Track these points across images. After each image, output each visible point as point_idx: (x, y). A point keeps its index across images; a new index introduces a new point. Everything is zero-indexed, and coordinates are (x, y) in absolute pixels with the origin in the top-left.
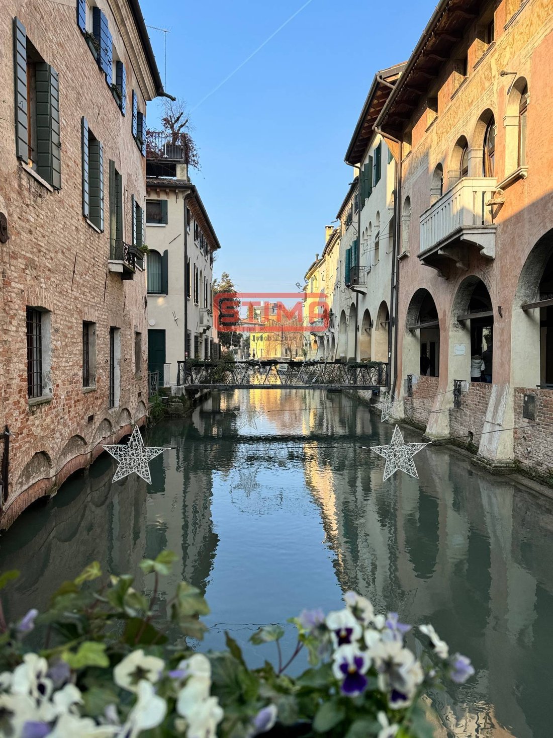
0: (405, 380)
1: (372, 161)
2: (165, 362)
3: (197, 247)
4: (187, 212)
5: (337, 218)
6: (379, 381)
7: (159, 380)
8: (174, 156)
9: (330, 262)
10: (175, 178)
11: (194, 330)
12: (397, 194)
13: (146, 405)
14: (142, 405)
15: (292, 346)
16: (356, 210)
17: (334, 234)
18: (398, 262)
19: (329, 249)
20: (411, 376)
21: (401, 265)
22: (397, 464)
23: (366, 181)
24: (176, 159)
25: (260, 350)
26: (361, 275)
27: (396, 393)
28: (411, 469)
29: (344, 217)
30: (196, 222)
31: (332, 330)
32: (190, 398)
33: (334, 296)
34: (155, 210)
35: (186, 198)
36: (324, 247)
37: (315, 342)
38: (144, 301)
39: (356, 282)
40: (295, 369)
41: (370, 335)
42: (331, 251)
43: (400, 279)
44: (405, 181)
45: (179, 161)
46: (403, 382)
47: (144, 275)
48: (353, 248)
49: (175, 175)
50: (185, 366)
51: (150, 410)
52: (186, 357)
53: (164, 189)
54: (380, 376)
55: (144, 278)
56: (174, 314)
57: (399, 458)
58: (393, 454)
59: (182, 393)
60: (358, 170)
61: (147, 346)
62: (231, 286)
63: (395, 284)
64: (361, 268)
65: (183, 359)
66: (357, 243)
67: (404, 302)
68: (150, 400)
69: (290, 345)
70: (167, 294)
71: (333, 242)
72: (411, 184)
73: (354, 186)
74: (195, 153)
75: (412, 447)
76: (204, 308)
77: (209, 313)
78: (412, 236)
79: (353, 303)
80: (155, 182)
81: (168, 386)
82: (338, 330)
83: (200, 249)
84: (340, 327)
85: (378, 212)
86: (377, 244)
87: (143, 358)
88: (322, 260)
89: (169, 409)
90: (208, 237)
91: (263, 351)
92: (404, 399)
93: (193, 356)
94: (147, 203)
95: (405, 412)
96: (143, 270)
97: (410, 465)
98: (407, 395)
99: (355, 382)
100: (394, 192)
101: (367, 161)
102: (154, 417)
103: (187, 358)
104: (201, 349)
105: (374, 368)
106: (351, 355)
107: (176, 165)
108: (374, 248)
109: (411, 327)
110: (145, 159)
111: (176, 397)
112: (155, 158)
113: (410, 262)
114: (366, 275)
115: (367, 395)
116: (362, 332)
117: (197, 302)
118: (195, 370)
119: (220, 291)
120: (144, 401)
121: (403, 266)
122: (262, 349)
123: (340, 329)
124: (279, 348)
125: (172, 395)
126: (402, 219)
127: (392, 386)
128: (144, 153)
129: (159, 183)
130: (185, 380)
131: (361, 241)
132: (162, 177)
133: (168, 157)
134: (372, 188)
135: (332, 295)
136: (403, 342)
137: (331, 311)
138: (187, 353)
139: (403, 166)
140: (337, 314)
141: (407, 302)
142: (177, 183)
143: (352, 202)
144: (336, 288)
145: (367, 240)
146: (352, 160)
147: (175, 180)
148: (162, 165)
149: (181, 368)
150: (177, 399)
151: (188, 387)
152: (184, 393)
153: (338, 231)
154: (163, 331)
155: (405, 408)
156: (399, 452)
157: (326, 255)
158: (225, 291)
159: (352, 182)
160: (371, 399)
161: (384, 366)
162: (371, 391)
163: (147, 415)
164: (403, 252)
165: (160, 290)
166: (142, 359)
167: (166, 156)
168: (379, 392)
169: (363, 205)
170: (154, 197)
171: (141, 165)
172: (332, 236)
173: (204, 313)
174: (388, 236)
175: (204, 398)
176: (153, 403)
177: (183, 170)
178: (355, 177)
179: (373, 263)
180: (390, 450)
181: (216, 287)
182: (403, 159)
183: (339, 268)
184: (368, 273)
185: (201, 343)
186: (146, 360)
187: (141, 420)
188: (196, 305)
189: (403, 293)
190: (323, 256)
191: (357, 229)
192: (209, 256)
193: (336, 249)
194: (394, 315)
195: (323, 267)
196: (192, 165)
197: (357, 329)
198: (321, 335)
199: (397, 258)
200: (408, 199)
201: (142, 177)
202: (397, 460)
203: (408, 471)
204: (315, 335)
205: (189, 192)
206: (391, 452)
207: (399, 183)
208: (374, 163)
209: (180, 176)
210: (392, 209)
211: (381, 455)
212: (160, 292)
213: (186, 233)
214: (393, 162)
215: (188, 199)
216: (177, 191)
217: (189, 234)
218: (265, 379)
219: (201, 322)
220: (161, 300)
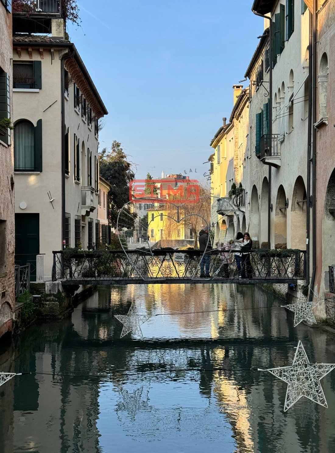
0: (325, 272)
1: (284, 10)
2: (38, 253)
3: (78, 115)
4: (65, 74)
5: (245, 77)
6: (297, 273)
7: (31, 274)
8: (49, 10)
9: (240, 128)
10: (50, 35)
11: (73, 213)
12: (312, 49)
13: (12, 306)
14: (6, 306)
15: (197, 226)
16: (267, 68)
17: (243, 96)
18: (315, 131)
19: (237, 113)
20: (333, 267)
21: (318, 134)
22: (301, 390)
23: (278, 34)
24: (51, 12)
25: (160, 231)
26: (274, 143)
27: (316, 287)
28: (319, 396)
29: (254, 77)
30: (76, 86)
31: (243, 209)
32: (68, 296)
33: (244, 168)
34: (25, 73)
35: (64, 59)
36: (232, 110)
37: (224, 222)
38: (10, 183)
39: (269, 152)
40: (194, 259)
41: (285, 215)
42: (240, 114)
43: (318, 151)
44: (321, 35)
45: (55, 16)
46: (323, 275)
47: (10, 151)
48: (265, 112)
49: (50, 32)
50: (62, 257)
51: (17, 312)
52: (63, 245)
53: (37, 48)
54: (297, 265)
55: (10, 155)
56: (49, 194)
57: (303, 383)
58: (295, 377)
59: (59, 290)
60: (268, 20)
61: (14, 235)
62: (123, 157)
63: (311, 157)
64: (273, 136)
65: (60, 249)
66: (268, 107)
67: (323, 178)
68: (17, 299)
69: (195, 226)
70: (41, 171)
71: (242, 104)
72: (328, 38)
73: (264, 40)
74: (73, 5)
75: (319, 368)
76: (87, 185)
77: (95, 191)
78: (331, 100)
79: (265, 178)
80: (26, 40)
81: (41, 281)
82: (249, 208)
83: (82, 116)
84: (252, 205)
85: (292, 71)
86: (291, 109)
87: (8, 249)
88: (229, 125)
89: (42, 310)
90: (92, 102)
91: (163, 232)
92: (326, 295)
93: (72, 245)
94: (14, 64)
95: (326, 311)
96: (9, 146)
97: (317, 391)
98: (328, 290)
99: (269, 273)
100: (309, 48)
101: (278, 11)
102: (23, 321)
103: (65, 247)
104: (83, 235)
105: (290, 256)
106: (264, 239)
107: (50, 20)
108: (288, 114)
109: (332, 208)
110: (11, 15)
111: (50, 295)
112: (27, 12)
113: (328, 132)
114: (279, 145)
115: (283, 288)
116: (276, 212)
117: (78, 179)
118: (76, 261)
119: (110, 163)
120: (10, 302)
121: (320, 135)
122: (162, 230)
123: (252, 208)
124: (182, 228)
125: (46, 293)
126: (319, 80)
127: (311, 279)
128: (10, 8)
129: (30, 41)
130: (63, 274)
131: (274, 105)
132: (35, 34)
133: (41, 10)
134: (284, 42)
135: (242, 166)
136: (323, 227)
137: (241, 186)
138: (65, 241)
139: (318, 17)
140: (248, 190)
141: (326, 179)
142: (53, 41)
143: (262, 58)
144: (246, 159)
145: (280, 103)
146: (260, 9)
147: (50, 38)
148: (35, 21)
149: (57, 259)
150: (52, 297)
151: (65, 282)
152: (61, 290)
153: (248, 91)
154: (36, 216)
155: (327, 307)
156: (303, 375)
157: (235, 120)
158: (116, 163)
159: (262, 35)
160: (287, 294)
161: (301, 253)
162: (287, 284)
163: (14, 318)
164: (320, 118)
165: (33, 166)
166: (7, 252)
167: (39, 9)
168: (296, 286)
169: (275, 62)
170: (25, 58)
171: (6, 23)
172: (241, 98)
173: (87, 192)
174: (303, 99)
175: (87, 294)
176: (22, 304)
177: (59, 26)
178: (265, 29)
179: (286, 130)
180: (292, 373)
181: (105, 158)
182: (319, 9)
183: (250, 135)
184: (282, 142)
185: (83, 227)
186: (13, 253)
187: (5, 325)
188: (76, 183)
189: (321, 168)
190: (231, 121)
191: (269, 90)
192: (93, 124)
193: (246, 112)
194: (311, 194)
195: (231, 134)
196: (71, 19)
197: (270, 208)
198: (229, 214)
199: (313, 126)
200: (325, 56)
201: (8, 37)
202: (301, 385)
203: (315, 398)
204: (223, 214)
205: (67, 51)
206: (293, 375)
207: (314, 36)
208: (286, 13)
209: (55, 32)
210: (306, 67)
211: (281, 378)
212: (33, 169)
213: (63, 99)
214: (307, 13)
215: (65, 59)
216: (52, 51)
217: (67, 100)
218: (159, 272)
219: (84, 203)
220: (32, 179)
